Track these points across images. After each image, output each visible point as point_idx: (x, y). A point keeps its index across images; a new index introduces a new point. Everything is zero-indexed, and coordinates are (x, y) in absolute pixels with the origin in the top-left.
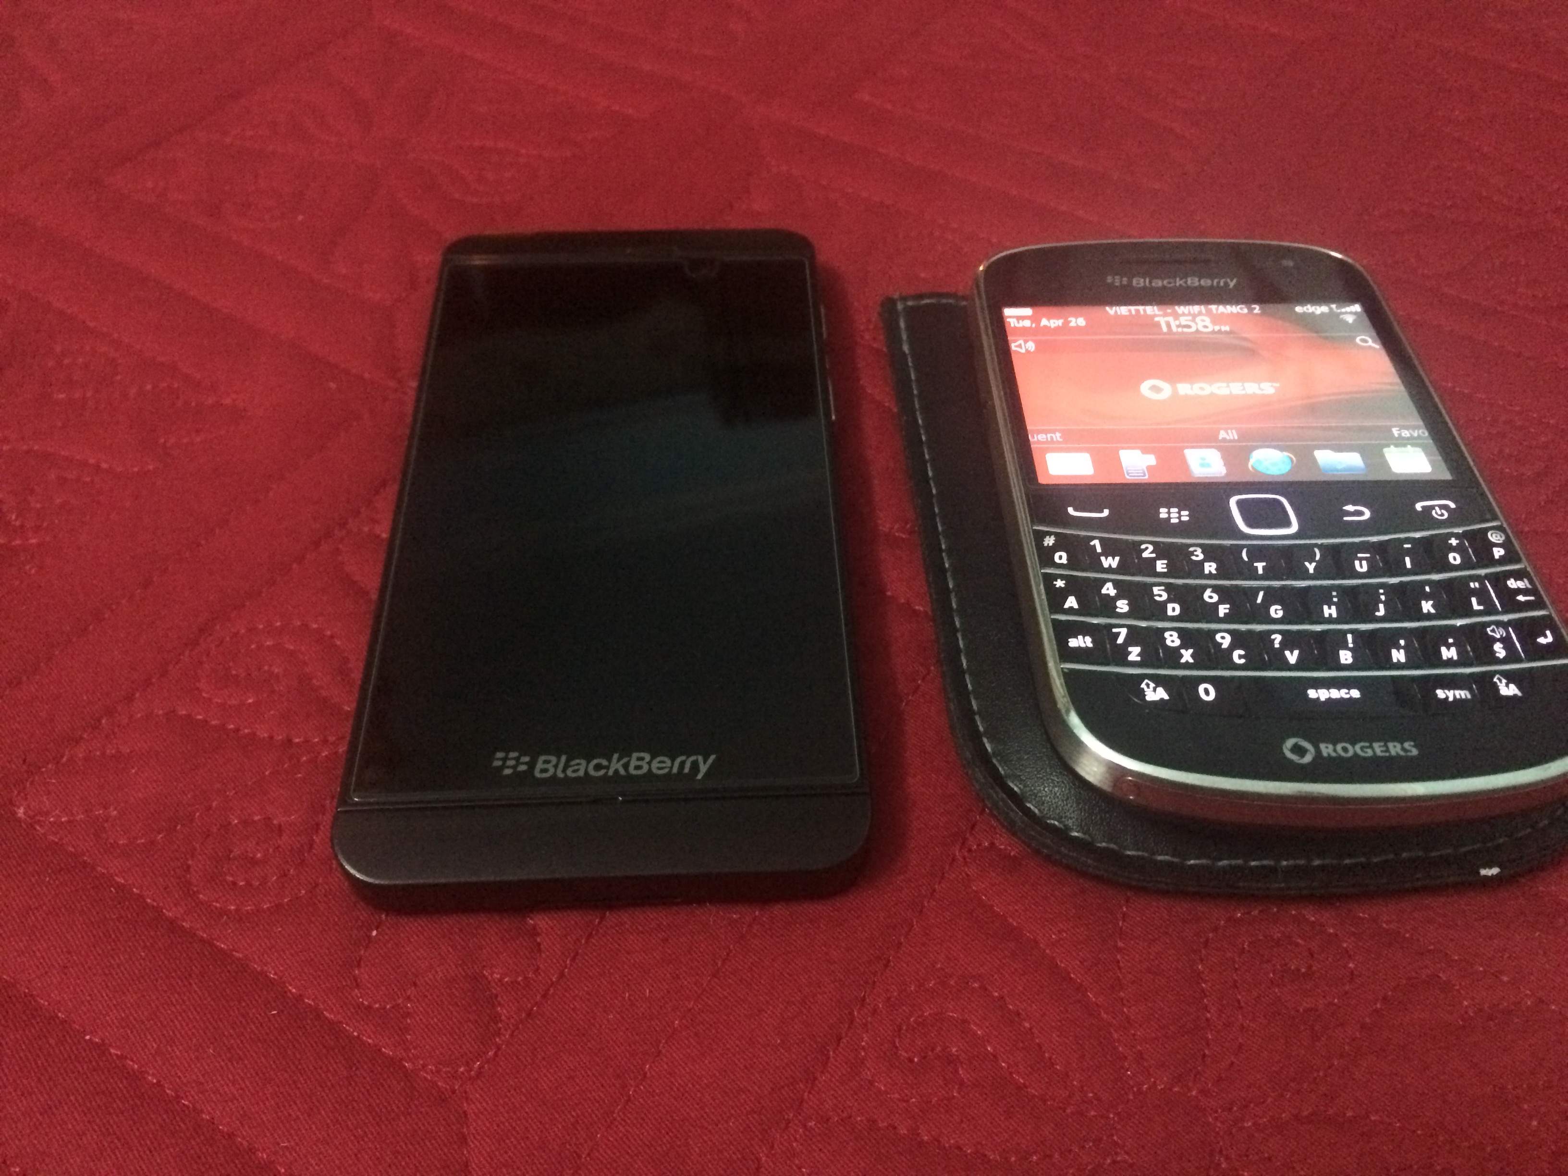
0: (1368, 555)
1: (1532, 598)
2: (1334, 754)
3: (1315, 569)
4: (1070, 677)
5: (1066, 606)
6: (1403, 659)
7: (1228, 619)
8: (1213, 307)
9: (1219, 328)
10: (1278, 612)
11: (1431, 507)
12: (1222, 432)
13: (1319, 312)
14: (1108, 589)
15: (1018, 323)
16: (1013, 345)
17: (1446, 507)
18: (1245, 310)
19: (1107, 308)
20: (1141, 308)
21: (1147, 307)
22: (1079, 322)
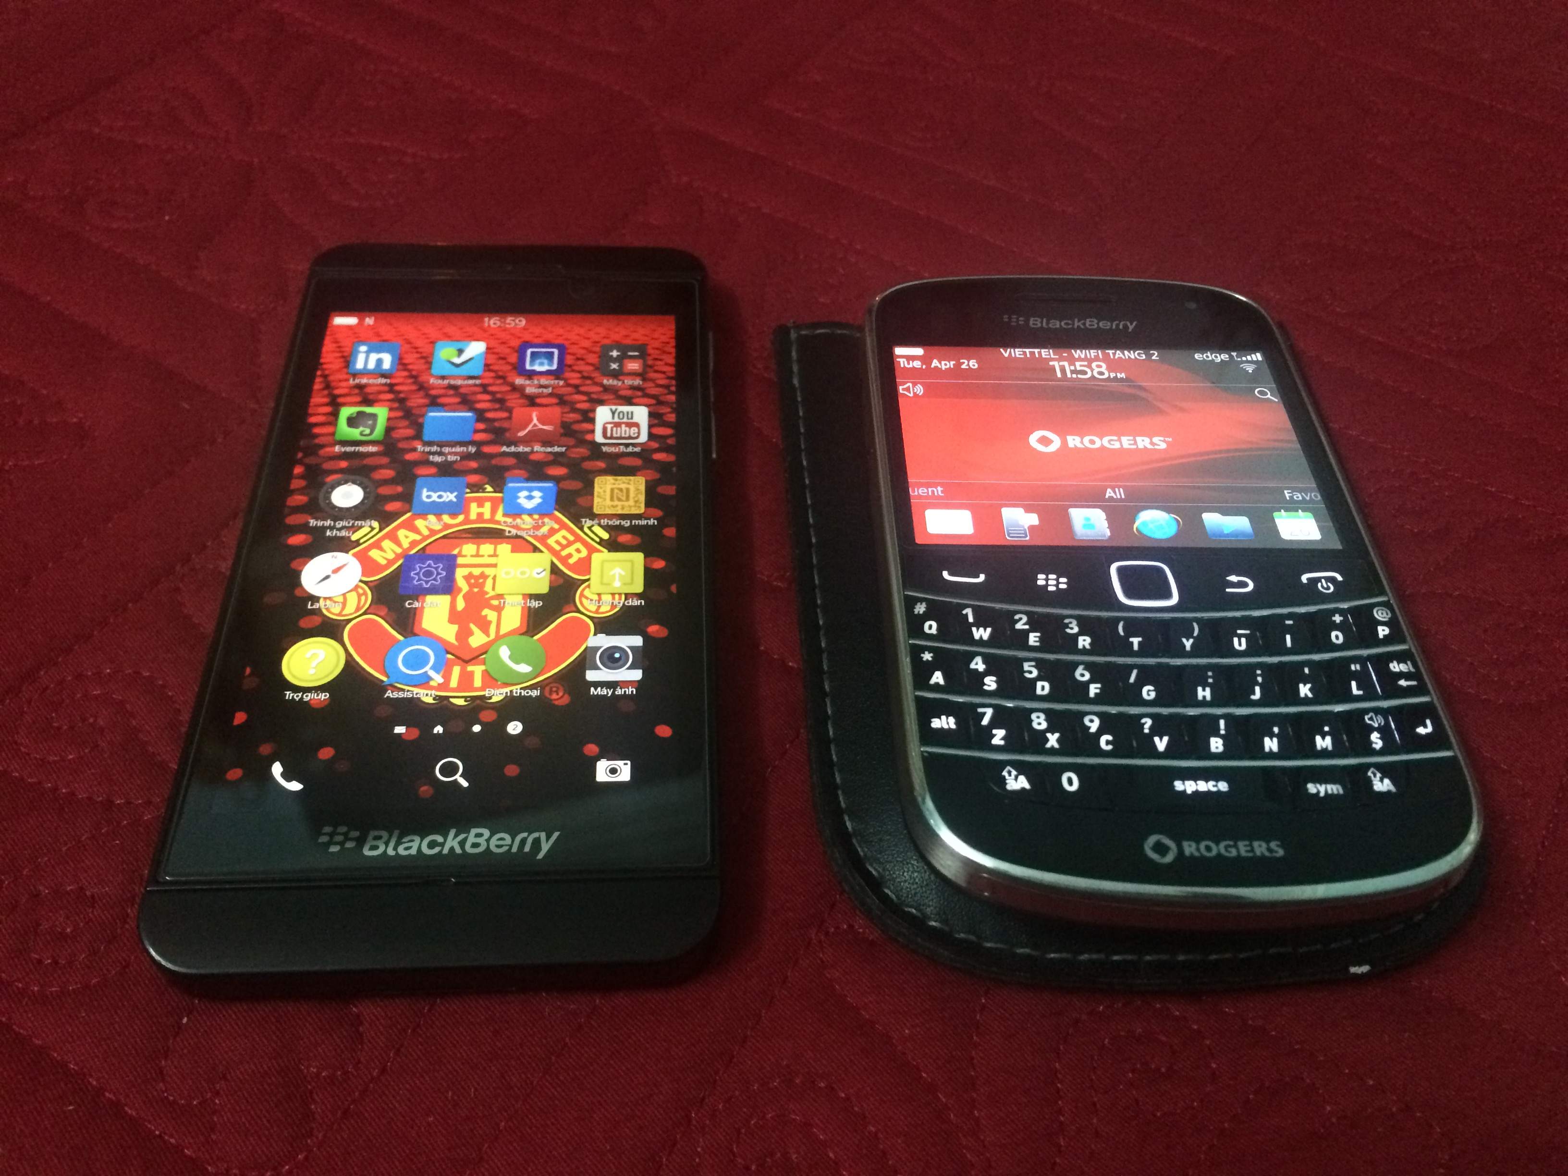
0: (1248, 632)
1: (1414, 683)
2: (1197, 854)
3: (1192, 646)
4: (929, 761)
5: (933, 681)
6: (1275, 748)
7: (1099, 699)
8: (1111, 352)
9: (1115, 375)
10: (1150, 693)
11: (1319, 580)
12: (1109, 490)
13: (1218, 360)
14: (977, 664)
15: (909, 364)
16: (901, 388)
17: (1332, 580)
18: (1144, 355)
19: (1001, 350)
20: (1036, 351)
21: (1043, 351)
22: (971, 364)
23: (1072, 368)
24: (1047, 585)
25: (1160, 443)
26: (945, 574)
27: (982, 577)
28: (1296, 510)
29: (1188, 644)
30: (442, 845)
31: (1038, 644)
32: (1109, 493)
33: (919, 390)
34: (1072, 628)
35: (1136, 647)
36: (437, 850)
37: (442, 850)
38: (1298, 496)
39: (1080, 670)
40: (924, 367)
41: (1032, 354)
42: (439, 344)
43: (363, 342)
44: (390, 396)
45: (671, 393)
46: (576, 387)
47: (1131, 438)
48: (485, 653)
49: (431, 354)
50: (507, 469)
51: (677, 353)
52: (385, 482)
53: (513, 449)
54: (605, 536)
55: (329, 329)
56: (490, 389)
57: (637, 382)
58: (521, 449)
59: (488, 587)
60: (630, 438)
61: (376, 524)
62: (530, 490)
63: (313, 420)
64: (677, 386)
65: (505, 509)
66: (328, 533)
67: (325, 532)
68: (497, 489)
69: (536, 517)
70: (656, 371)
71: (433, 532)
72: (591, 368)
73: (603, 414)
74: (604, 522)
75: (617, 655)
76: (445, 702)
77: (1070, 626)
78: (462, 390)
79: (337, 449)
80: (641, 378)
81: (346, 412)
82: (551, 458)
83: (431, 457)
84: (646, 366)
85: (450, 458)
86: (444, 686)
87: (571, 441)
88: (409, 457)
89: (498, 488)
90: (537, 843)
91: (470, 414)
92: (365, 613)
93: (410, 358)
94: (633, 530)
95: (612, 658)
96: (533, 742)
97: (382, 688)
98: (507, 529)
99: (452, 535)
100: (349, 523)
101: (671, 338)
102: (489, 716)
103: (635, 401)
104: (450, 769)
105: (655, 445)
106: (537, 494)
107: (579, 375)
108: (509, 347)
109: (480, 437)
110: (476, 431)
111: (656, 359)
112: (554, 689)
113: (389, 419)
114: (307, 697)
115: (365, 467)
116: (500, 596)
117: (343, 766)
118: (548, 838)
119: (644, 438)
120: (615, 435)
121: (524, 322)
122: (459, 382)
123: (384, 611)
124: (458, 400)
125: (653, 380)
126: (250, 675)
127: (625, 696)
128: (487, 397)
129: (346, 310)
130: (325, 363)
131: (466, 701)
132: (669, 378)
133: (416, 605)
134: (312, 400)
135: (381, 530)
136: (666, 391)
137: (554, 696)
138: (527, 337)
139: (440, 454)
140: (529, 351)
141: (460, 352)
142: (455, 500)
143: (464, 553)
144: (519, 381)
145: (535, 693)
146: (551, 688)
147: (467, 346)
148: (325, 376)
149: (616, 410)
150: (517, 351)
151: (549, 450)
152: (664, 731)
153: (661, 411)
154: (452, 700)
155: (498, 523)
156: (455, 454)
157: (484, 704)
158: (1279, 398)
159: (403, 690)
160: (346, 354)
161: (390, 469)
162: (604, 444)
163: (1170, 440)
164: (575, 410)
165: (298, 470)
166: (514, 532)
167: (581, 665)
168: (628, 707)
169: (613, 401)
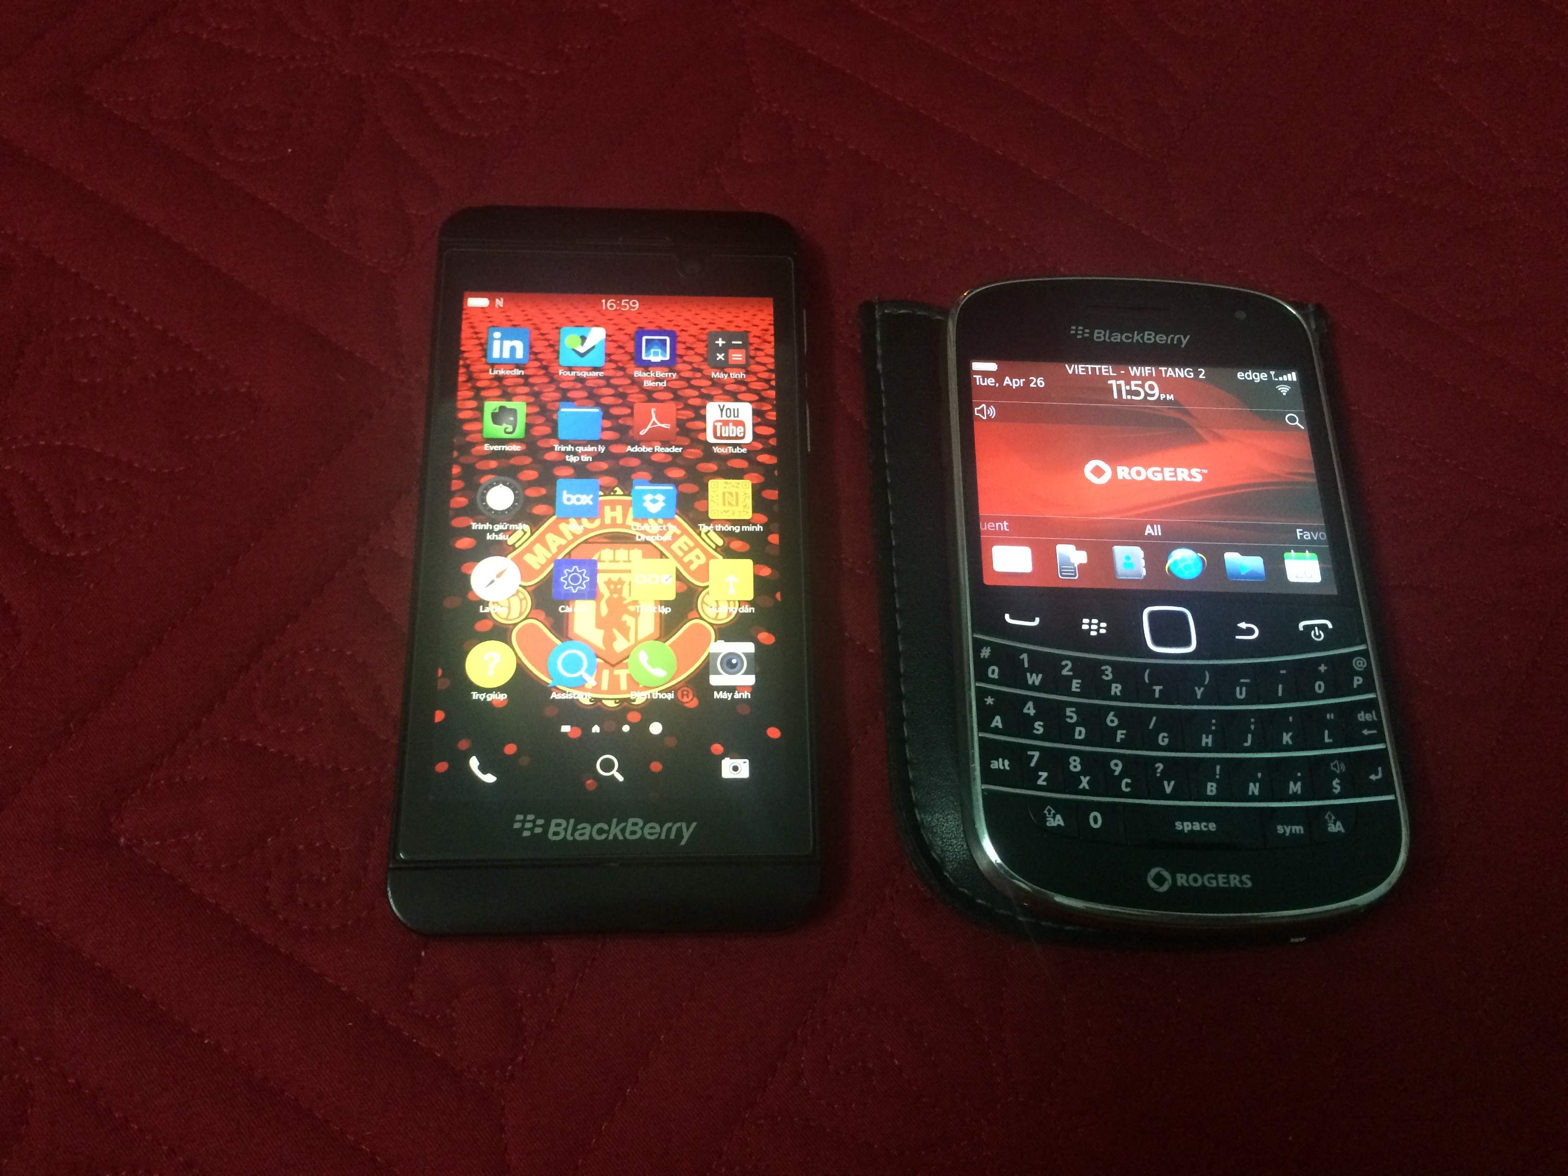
0: (1248, 681)
1: (1374, 731)
3: (1202, 694)
4: (988, 797)
5: (993, 725)
7: (1124, 744)
8: (1163, 369)
9: (1164, 397)
10: (1165, 739)
11: (1312, 627)
12: (1149, 527)
13: (1257, 380)
14: (1029, 709)
15: (984, 382)
16: (976, 409)
17: (1323, 627)
18: (1192, 374)
19: (1067, 365)
20: (1097, 367)
21: (1103, 367)
22: (1039, 382)
23: (1128, 388)
26: (1007, 616)
27: (1037, 620)
29: (1199, 692)
30: (608, 832)
31: (1078, 690)
32: (1148, 530)
33: (992, 412)
34: (1107, 675)
35: (1157, 695)
36: (604, 836)
37: (608, 836)
38: (1307, 536)
39: (1111, 716)
40: (997, 385)
41: (1094, 370)
42: (564, 330)
43: (496, 327)
44: (526, 390)
45: (772, 388)
46: (688, 380)
47: (1173, 469)
48: (627, 657)
49: (558, 341)
50: (633, 470)
51: (776, 341)
52: (531, 484)
53: (636, 449)
54: (720, 542)
55: (464, 312)
56: (613, 381)
57: (741, 375)
58: (643, 449)
59: (625, 594)
60: (737, 438)
61: (527, 528)
62: (654, 492)
63: (462, 415)
64: (776, 379)
65: (635, 512)
66: (489, 537)
67: (486, 536)
68: (627, 492)
69: (661, 521)
70: (758, 363)
71: (576, 537)
72: (700, 359)
73: (713, 411)
74: (719, 527)
75: (734, 661)
76: (599, 704)
77: (1106, 672)
78: (590, 384)
79: (487, 447)
80: (744, 371)
81: (491, 407)
82: (670, 459)
83: (567, 457)
84: (749, 357)
85: (585, 458)
86: (597, 689)
87: (687, 442)
88: (549, 456)
89: (627, 491)
90: (679, 831)
91: (596, 410)
92: (526, 618)
93: (540, 346)
94: (743, 536)
95: (730, 664)
96: (671, 742)
97: (546, 690)
98: (638, 534)
99: (590, 540)
100: (504, 527)
101: (770, 324)
102: (635, 717)
103: (740, 396)
104: (607, 766)
105: (760, 446)
106: (660, 498)
107: (690, 367)
108: (626, 334)
109: (609, 435)
110: (604, 429)
111: (757, 349)
112: (685, 693)
113: (528, 415)
114: (491, 697)
115: (513, 466)
116: (635, 603)
117: (524, 761)
118: (688, 828)
119: (749, 439)
120: (724, 435)
121: (637, 305)
122: (585, 374)
123: (542, 615)
124: (585, 394)
125: (755, 374)
126: (441, 677)
127: (741, 700)
128: (611, 391)
129: (479, 290)
130: (464, 352)
131: (616, 703)
132: (769, 371)
133: (568, 610)
134: (459, 393)
135: (532, 533)
136: (766, 386)
137: (685, 699)
138: (643, 323)
139: (575, 453)
140: (644, 338)
141: (584, 339)
142: (591, 503)
143: (602, 559)
144: (638, 373)
145: (670, 696)
146: (683, 691)
147: (589, 332)
148: (467, 366)
149: (724, 406)
150: (633, 339)
151: (668, 450)
152: (774, 733)
153: (764, 409)
154: (604, 701)
155: (629, 527)
156: (588, 453)
157: (629, 706)
158: (1306, 426)
159: (565, 692)
160: (482, 341)
161: (533, 469)
162: (716, 445)
163: (1205, 471)
164: (687, 407)
165: (456, 470)
166: (643, 537)
167: (705, 670)
168: (745, 710)
169: (721, 397)
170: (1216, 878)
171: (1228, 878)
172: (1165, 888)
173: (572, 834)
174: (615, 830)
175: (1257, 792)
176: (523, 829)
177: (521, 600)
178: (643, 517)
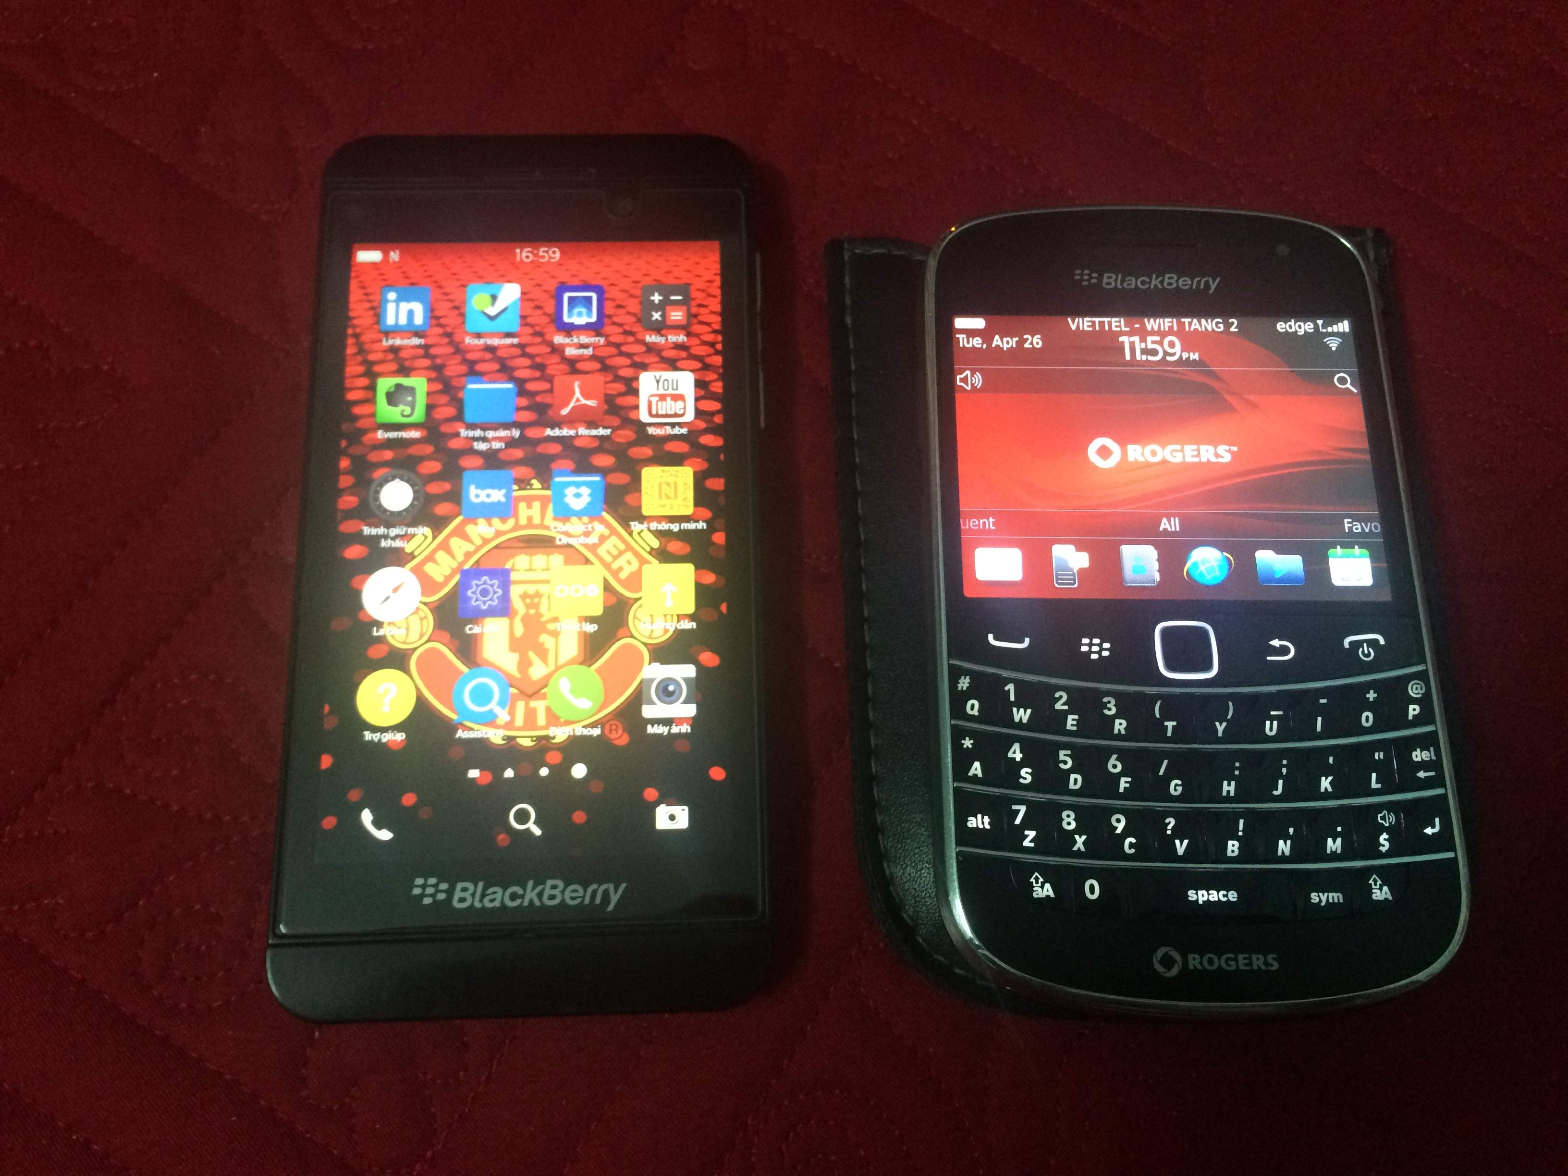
0: (1280, 713)
1: (1432, 774)
3: (1225, 730)
4: (964, 862)
5: (972, 771)
7: (1128, 794)
8: (1186, 320)
9: (1187, 356)
10: (1177, 788)
11: (1359, 644)
12: (1164, 520)
13: (1301, 332)
14: (1014, 752)
15: (968, 342)
16: (958, 377)
17: (1373, 643)
18: (1222, 326)
19: (1069, 319)
20: (1106, 320)
21: (1114, 320)
22: (1035, 341)
23: (1143, 345)
24: (1090, 652)
25: (1223, 454)
26: (990, 637)
27: (1027, 641)
28: (1350, 546)
29: (1221, 728)
31: (1075, 728)
32: (1164, 525)
33: (978, 380)
34: (1110, 709)
35: (1169, 734)
38: (1357, 528)
39: (1113, 760)
40: (985, 346)
41: (1102, 324)
42: (471, 287)
43: (391, 286)
44: (426, 362)
45: (717, 352)
46: (618, 345)
47: (1195, 447)
48: (546, 686)
49: (464, 302)
50: (552, 458)
51: (723, 295)
52: (433, 478)
53: (557, 432)
54: (656, 544)
55: (353, 269)
56: (529, 350)
57: (681, 338)
58: (566, 432)
59: (543, 609)
60: (676, 415)
61: (427, 531)
62: (578, 485)
63: (351, 396)
64: (723, 342)
65: (555, 511)
66: (383, 544)
67: (379, 542)
68: (546, 486)
69: (585, 519)
70: (702, 323)
71: (486, 541)
72: (632, 319)
73: (647, 382)
74: (654, 526)
75: (671, 688)
76: (513, 743)
77: (1109, 706)
78: (501, 353)
79: (380, 435)
80: (685, 332)
81: (385, 384)
82: (596, 444)
83: (475, 444)
84: (691, 316)
85: (497, 445)
86: (509, 725)
87: (616, 422)
88: (454, 444)
89: (546, 484)
90: (606, 895)
91: (510, 386)
92: (429, 641)
93: (443, 308)
94: (683, 535)
95: (666, 693)
96: (597, 787)
97: (451, 727)
98: (558, 536)
99: (504, 545)
100: (402, 531)
101: (716, 274)
102: (555, 758)
103: (679, 364)
104: (522, 817)
105: (702, 425)
106: (585, 491)
107: (620, 330)
108: (545, 291)
109: (526, 416)
110: (519, 409)
111: (700, 306)
112: (614, 727)
113: (429, 394)
114: (386, 737)
115: (410, 457)
116: (555, 620)
117: (425, 813)
118: (616, 890)
119: (690, 416)
120: (660, 412)
121: (558, 255)
122: (496, 342)
123: (447, 636)
124: (497, 366)
125: (698, 336)
126: (329, 714)
127: (680, 735)
128: (526, 362)
129: (371, 242)
130: (354, 318)
131: (532, 741)
132: (715, 332)
133: (477, 630)
134: (348, 369)
135: (434, 538)
136: (712, 351)
137: (614, 735)
138: (564, 277)
139: (484, 439)
140: (566, 296)
141: (494, 298)
142: (503, 500)
143: (516, 567)
144: (558, 339)
145: (596, 732)
146: (611, 725)
147: (500, 289)
148: (356, 336)
149: (660, 377)
150: (552, 297)
151: (594, 432)
152: (718, 774)
153: (707, 379)
154: (519, 740)
155: (547, 528)
156: (500, 439)
157: (549, 744)
158: (1359, 387)
160: (375, 304)
161: (436, 460)
162: (650, 425)
163: (1235, 449)
164: (618, 379)
165: (344, 463)
166: (565, 540)
167: (638, 699)
168: (684, 747)
169: (656, 365)
170: (1236, 959)
171: (1250, 959)
172: (1175, 971)
173: (481, 901)
174: (531, 895)
175: (1287, 852)
176: (422, 896)
177: (421, 619)
178: (565, 514)
